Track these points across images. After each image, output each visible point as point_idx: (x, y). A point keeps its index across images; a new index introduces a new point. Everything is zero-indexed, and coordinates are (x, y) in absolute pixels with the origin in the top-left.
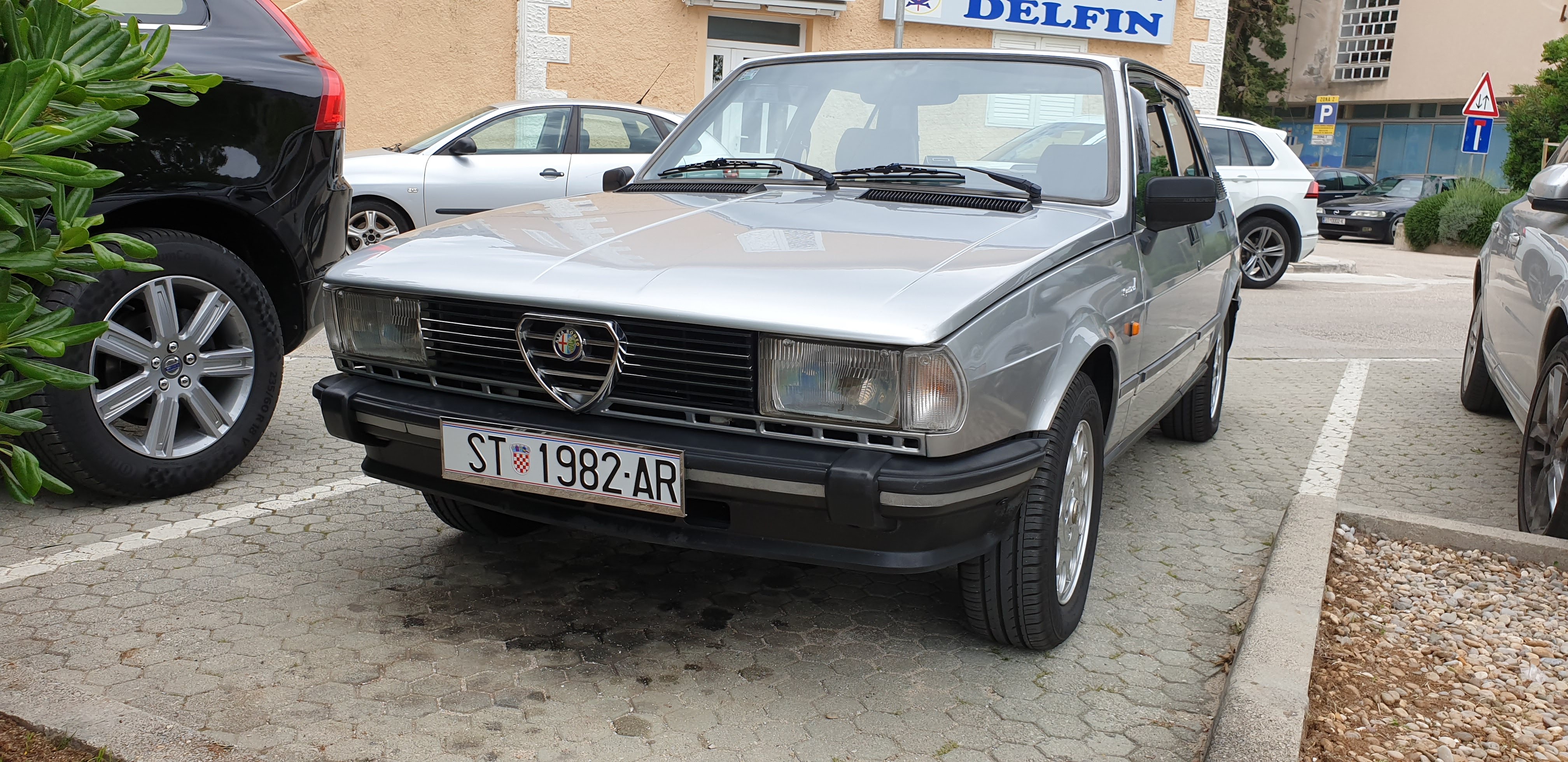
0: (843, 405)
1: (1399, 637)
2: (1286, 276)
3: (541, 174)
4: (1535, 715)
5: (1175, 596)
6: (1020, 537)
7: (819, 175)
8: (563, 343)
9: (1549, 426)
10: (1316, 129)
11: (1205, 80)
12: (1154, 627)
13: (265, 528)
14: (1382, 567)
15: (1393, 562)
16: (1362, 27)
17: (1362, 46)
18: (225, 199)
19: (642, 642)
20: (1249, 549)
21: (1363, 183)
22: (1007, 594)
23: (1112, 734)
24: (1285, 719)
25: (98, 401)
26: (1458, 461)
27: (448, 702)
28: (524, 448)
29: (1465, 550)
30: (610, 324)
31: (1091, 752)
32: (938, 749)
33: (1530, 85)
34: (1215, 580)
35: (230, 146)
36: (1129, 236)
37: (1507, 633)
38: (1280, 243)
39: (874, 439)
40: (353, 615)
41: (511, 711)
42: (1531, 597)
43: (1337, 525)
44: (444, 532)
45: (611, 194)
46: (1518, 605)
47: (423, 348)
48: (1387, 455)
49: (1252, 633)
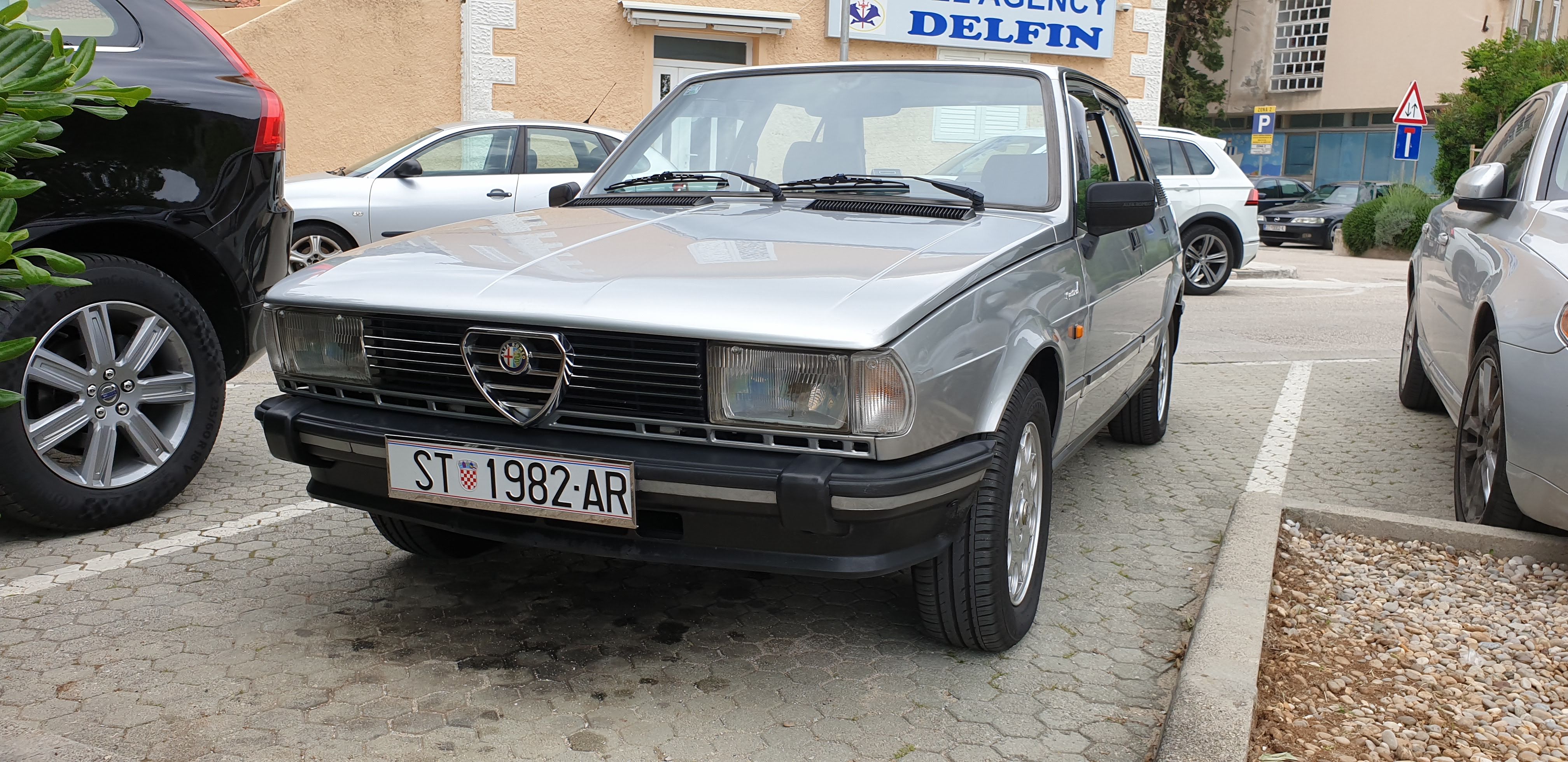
0: (793, 412)
1: (1344, 627)
2: (1229, 283)
3: (488, 195)
4: (1475, 698)
5: (1127, 595)
6: (971, 539)
7: (765, 187)
8: (509, 357)
9: (1481, 418)
10: (1255, 138)
11: (1146, 92)
12: (1107, 626)
13: (209, 556)
14: (1326, 560)
15: (1337, 555)
16: (1295, 39)
17: (1296, 56)
18: (162, 223)
19: (596, 658)
20: (1198, 547)
21: (1301, 191)
22: (960, 597)
23: (1067, 732)
24: (1235, 709)
25: (31, 431)
26: (1396, 457)
27: (398, 725)
28: (471, 464)
29: (1405, 541)
30: (556, 336)
31: (1047, 751)
32: (895, 752)
33: (1456, 93)
34: (1165, 578)
35: (168, 168)
36: (1072, 241)
37: (1447, 619)
38: (1222, 250)
39: (824, 444)
40: (301, 640)
41: (464, 730)
42: (1468, 584)
43: (1283, 521)
44: (393, 555)
45: (557, 209)
46: (1456, 593)
47: (366, 366)
48: (1330, 453)
49: (1201, 627)
